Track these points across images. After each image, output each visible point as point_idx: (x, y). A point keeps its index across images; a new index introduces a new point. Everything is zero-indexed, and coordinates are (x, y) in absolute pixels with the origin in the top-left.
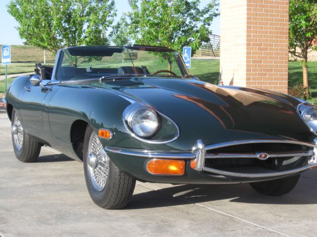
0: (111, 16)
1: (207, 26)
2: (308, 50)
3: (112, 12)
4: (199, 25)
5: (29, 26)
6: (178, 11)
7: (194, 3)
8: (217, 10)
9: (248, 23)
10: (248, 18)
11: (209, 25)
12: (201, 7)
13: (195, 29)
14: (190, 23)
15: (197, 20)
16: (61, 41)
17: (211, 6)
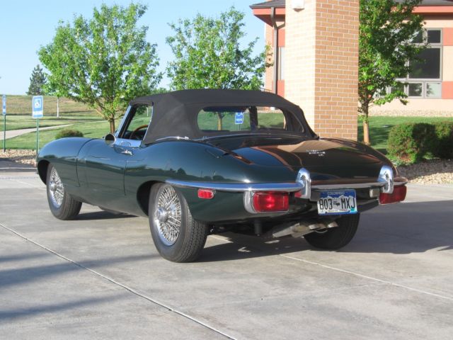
0: (153, 65)
1: (259, 78)
2: (369, 105)
3: (154, 61)
4: (250, 76)
5: (63, 75)
6: (228, 60)
7: (246, 52)
8: (270, 60)
9: (316, 75)
10: (317, 71)
11: (261, 76)
12: (252, 56)
13: (245, 80)
14: (240, 73)
15: (248, 70)
16: (96, 91)
17: (263, 55)
